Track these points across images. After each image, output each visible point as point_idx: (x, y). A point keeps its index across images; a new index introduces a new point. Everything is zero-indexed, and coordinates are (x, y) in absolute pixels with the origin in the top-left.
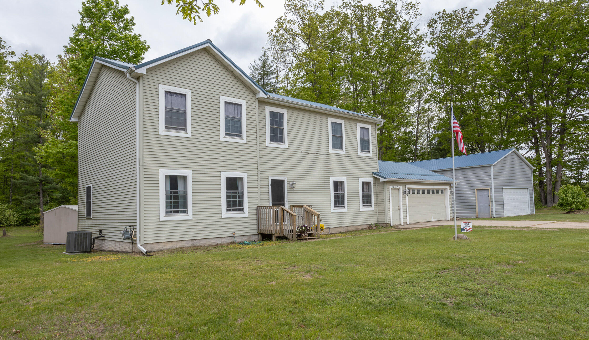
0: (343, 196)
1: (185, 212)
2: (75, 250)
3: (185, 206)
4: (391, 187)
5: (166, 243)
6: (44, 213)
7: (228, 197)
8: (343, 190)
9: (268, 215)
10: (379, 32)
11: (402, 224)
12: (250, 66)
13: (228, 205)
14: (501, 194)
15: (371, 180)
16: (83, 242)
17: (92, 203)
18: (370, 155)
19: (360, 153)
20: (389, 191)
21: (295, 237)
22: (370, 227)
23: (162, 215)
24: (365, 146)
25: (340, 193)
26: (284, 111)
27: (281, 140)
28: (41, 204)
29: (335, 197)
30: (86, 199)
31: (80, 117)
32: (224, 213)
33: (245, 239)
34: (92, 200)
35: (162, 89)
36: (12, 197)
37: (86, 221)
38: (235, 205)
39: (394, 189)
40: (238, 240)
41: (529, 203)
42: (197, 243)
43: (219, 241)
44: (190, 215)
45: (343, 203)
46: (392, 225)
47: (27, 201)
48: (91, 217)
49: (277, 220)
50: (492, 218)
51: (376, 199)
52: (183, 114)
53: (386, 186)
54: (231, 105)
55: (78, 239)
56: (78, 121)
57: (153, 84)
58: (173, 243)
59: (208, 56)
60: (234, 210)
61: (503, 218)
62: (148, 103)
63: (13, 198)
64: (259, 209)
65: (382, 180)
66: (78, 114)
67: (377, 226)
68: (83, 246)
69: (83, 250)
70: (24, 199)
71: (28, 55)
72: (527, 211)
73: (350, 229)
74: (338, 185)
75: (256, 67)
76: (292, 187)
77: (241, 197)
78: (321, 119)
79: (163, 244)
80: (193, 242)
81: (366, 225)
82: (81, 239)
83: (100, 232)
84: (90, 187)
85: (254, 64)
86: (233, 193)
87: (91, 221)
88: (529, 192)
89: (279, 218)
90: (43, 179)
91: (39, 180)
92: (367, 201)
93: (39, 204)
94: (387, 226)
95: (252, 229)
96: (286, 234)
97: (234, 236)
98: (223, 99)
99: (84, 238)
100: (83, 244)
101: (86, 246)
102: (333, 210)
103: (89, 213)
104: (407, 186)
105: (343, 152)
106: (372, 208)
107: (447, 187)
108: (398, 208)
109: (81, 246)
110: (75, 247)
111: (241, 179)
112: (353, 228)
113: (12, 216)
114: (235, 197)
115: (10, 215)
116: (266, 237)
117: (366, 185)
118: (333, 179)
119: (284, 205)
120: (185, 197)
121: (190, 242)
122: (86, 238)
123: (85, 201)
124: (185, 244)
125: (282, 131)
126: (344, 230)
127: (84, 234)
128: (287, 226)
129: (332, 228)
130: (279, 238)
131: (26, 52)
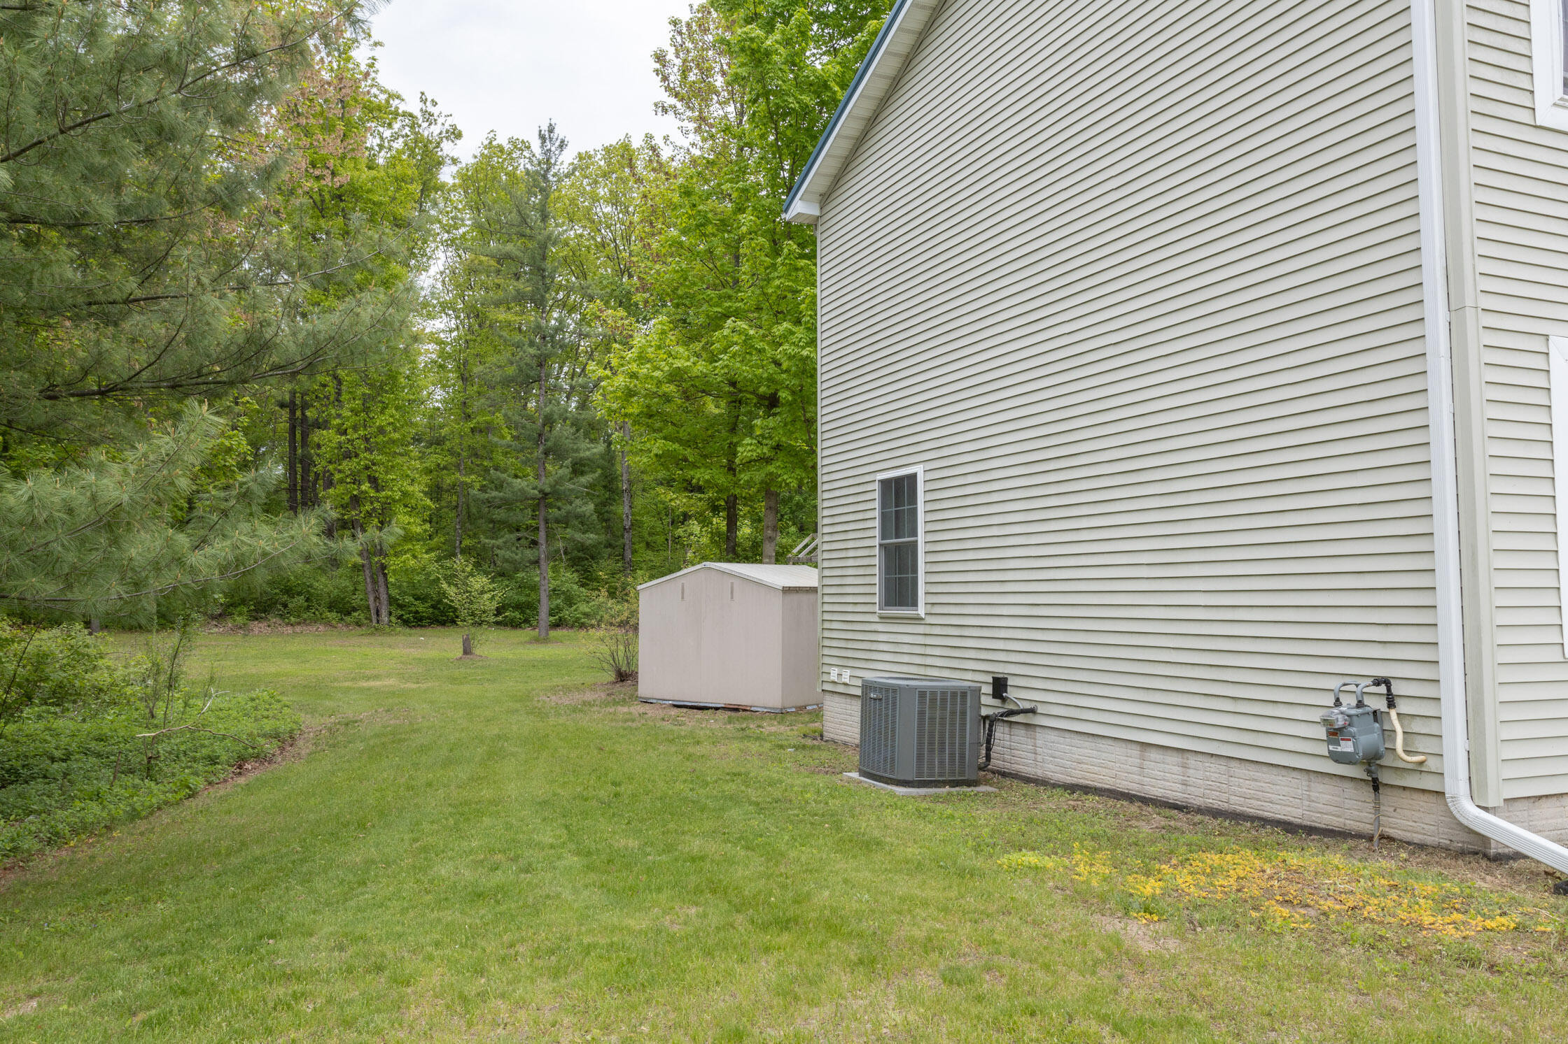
2: (920, 774)
6: (639, 588)
16: (952, 736)
17: (921, 549)
28: (542, 562)
30: (877, 533)
31: (825, 198)
34: (921, 538)
36: (461, 542)
37: (880, 627)
47: (508, 554)
48: (921, 610)
55: (932, 719)
56: (817, 213)
63: (463, 546)
66: (823, 185)
68: (952, 755)
69: (952, 773)
70: (499, 548)
71: (494, 143)
82: (943, 719)
83: (1001, 684)
84: (913, 478)
87: (921, 629)
90: (548, 490)
91: (539, 492)
93: (536, 562)
99: (953, 713)
100: (952, 744)
101: (962, 756)
103: (901, 595)
109: (942, 750)
110: (920, 757)
113: (486, 596)
115: (482, 593)
122: (963, 713)
123: (876, 542)
127: (954, 694)
131: (491, 135)
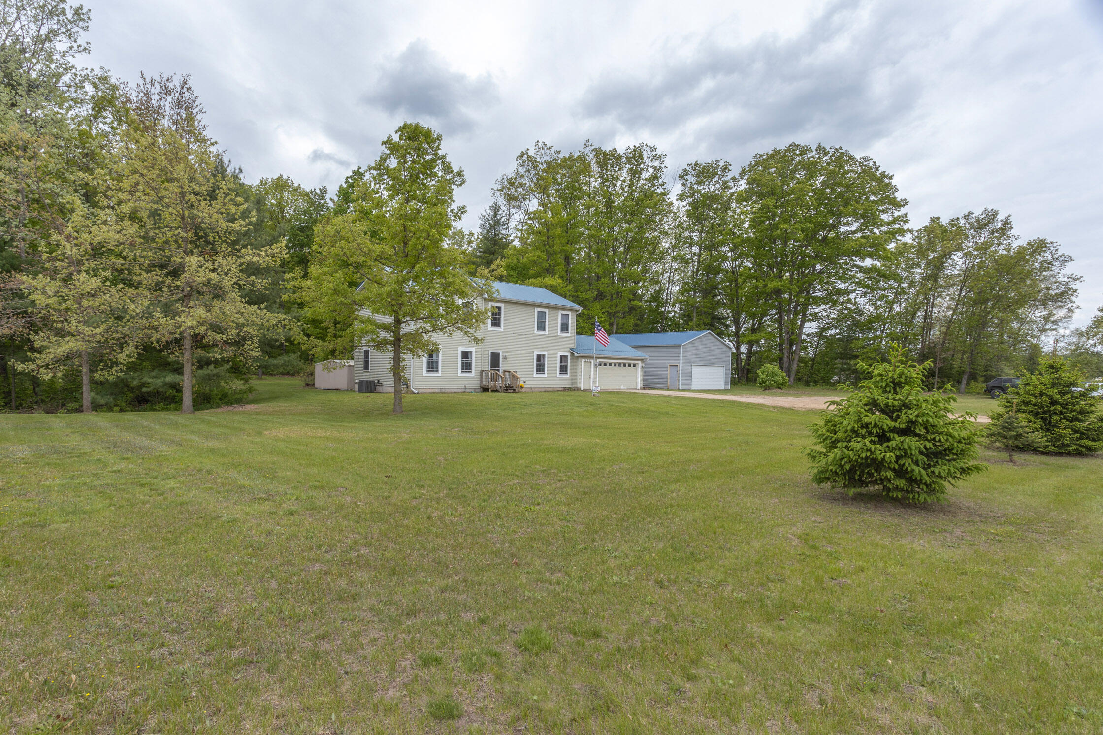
0: (544, 366)
1: (437, 371)
3: (437, 368)
4: (583, 360)
7: (463, 363)
8: (544, 361)
9: (487, 377)
10: (624, 181)
11: (592, 389)
12: (480, 215)
13: (463, 369)
14: (691, 370)
15: (568, 354)
16: (371, 387)
17: (369, 361)
18: (569, 335)
19: (560, 334)
20: (582, 364)
21: (502, 389)
22: (565, 389)
23: (425, 373)
24: (565, 328)
25: (541, 363)
26: (502, 305)
27: (499, 325)
29: (537, 365)
30: (363, 358)
32: (460, 374)
33: (472, 391)
34: (369, 359)
37: (367, 373)
38: (466, 369)
39: (586, 362)
40: (468, 390)
41: (725, 380)
42: (443, 390)
43: (456, 390)
44: (440, 374)
45: (543, 371)
46: (582, 389)
48: (370, 371)
49: (493, 379)
50: (678, 390)
51: (572, 369)
53: (579, 360)
55: (368, 385)
58: (430, 389)
60: (466, 372)
61: (690, 390)
64: (481, 372)
65: (576, 355)
67: (570, 389)
69: (371, 391)
72: (722, 387)
73: (548, 390)
74: (540, 358)
75: (487, 216)
76: (505, 358)
77: (470, 364)
78: (529, 309)
79: (425, 389)
81: (563, 388)
83: (378, 381)
84: (368, 350)
85: (484, 214)
86: (466, 360)
87: (370, 373)
88: (724, 370)
89: (495, 378)
92: (563, 370)
94: (579, 389)
95: (476, 384)
96: (498, 388)
97: (465, 388)
101: (372, 389)
102: (535, 375)
103: (366, 367)
104: (599, 360)
105: (546, 333)
106: (568, 376)
107: (639, 363)
108: (589, 377)
109: (369, 389)
110: (366, 389)
111: (471, 352)
112: (551, 390)
114: (466, 363)
116: (485, 390)
117: (563, 359)
118: (536, 353)
119: (498, 370)
120: (437, 362)
121: (440, 389)
122: (371, 384)
123: (363, 360)
124: (437, 391)
125: (499, 319)
126: (544, 390)
127: (368, 381)
128: (499, 384)
129: (533, 387)
130: (493, 391)
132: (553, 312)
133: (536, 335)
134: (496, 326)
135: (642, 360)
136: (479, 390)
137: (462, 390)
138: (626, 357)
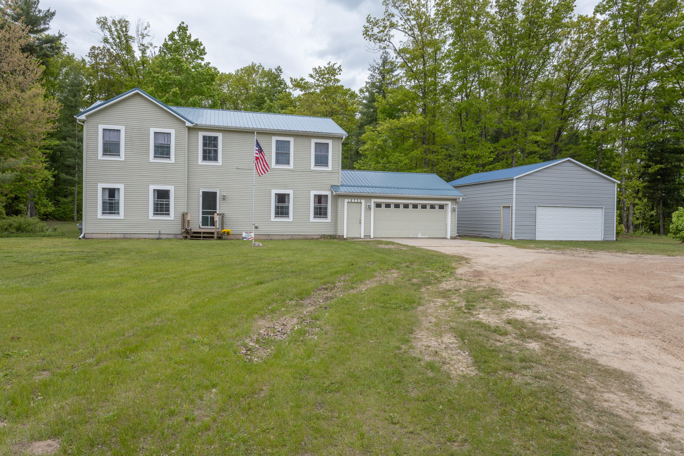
0: (287, 207)
1: (118, 213)
3: (118, 210)
4: (346, 201)
5: (103, 234)
7: (155, 204)
8: (287, 201)
11: (362, 237)
14: (533, 212)
15: (327, 193)
18: (329, 169)
19: (314, 168)
22: (324, 237)
23: (100, 216)
24: (321, 160)
26: (219, 135)
27: (214, 159)
29: (277, 207)
32: (151, 216)
33: (170, 236)
35: (101, 127)
38: (161, 211)
39: (351, 202)
40: (163, 236)
41: (603, 226)
42: (128, 236)
43: (147, 236)
44: (122, 216)
45: (287, 213)
46: (345, 237)
51: (333, 211)
52: (118, 144)
53: (342, 200)
54: (161, 135)
57: (94, 125)
58: (108, 234)
59: (141, 98)
60: (160, 214)
62: (91, 139)
64: (186, 214)
67: (330, 237)
72: (599, 237)
73: (296, 237)
74: (282, 198)
76: (224, 198)
77: (168, 204)
78: (262, 138)
79: (101, 234)
80: (124, 235)
81: (319, 235)
86: (165, 201)
88: (603, 213)
92: (320, 212)
94: (341, 238)
95: (177, 229)
97: (160, 234)
98: (152, 130)
102: (273, 218)
104: (375, 200)
105: (291, 167)
106: (327, 220)
107: (449, 203)
108: (360, 221)
112: (300, 237)
114: (161, 204)
117: (320, 199)
118: (275, 191)
119: (214, 213)
120: (117, 203)
121: (122, 234)
124: (118, 236)
125: (215, 152)
129: (271, 235)
132: (301, 141)
133: (274, 169)
134: (210, 159)
135: (454, 200)
136: (181, 237)
137: (157, 236)
138: (419, 196)
